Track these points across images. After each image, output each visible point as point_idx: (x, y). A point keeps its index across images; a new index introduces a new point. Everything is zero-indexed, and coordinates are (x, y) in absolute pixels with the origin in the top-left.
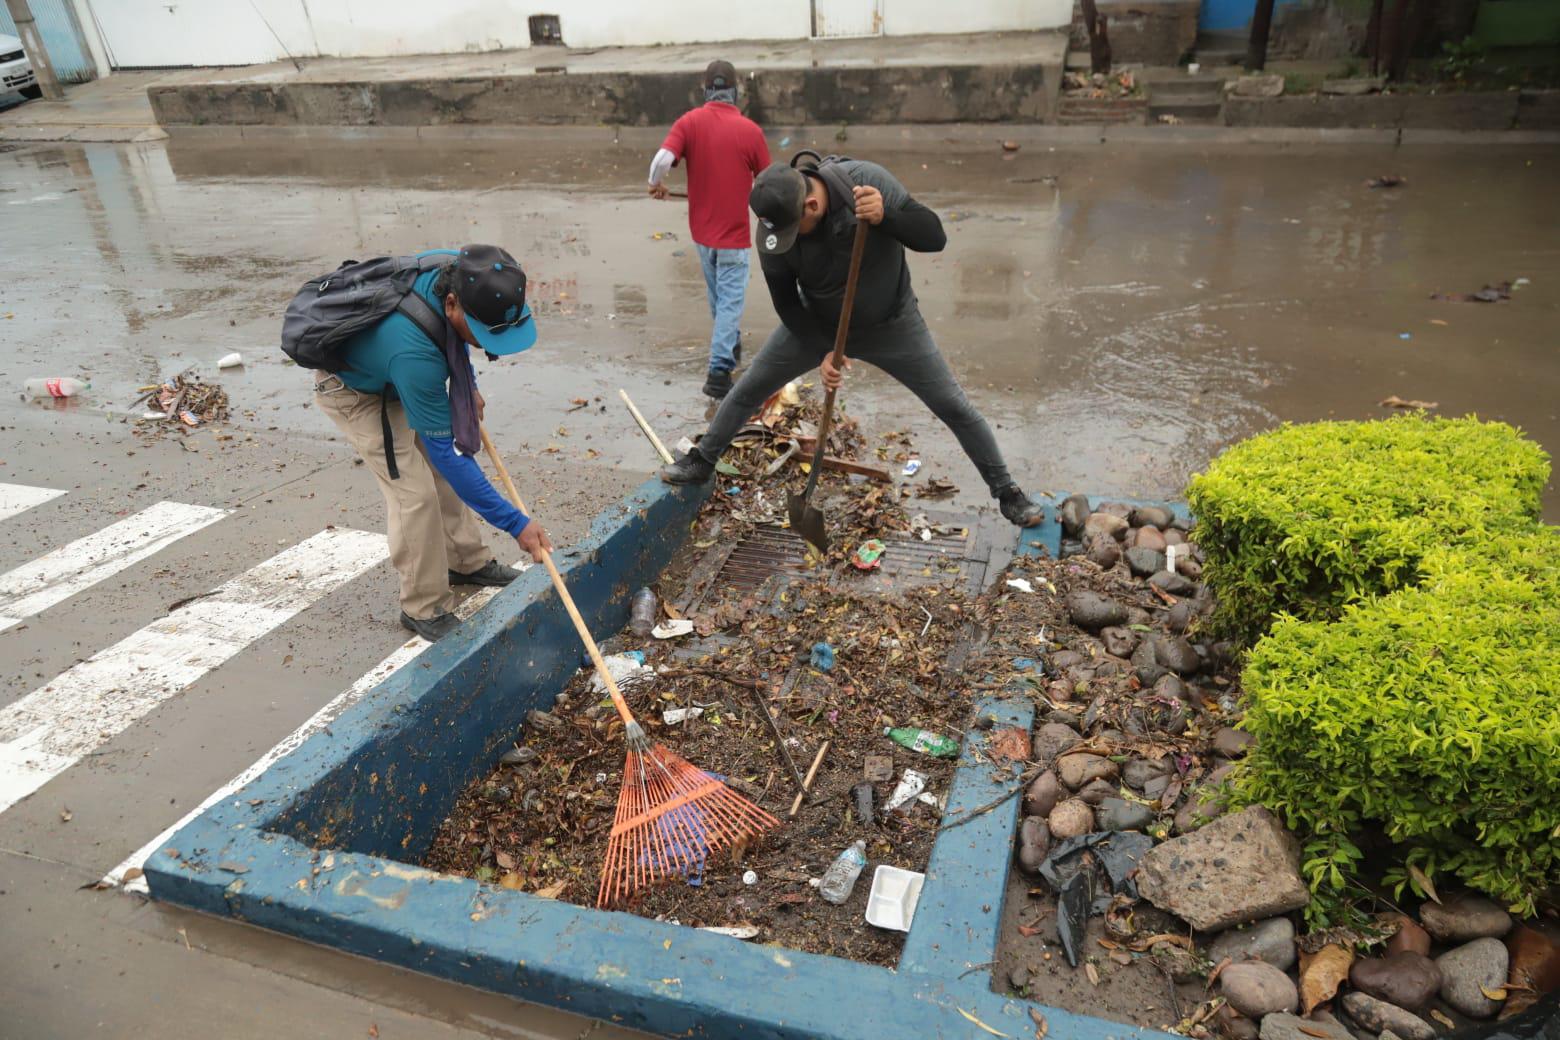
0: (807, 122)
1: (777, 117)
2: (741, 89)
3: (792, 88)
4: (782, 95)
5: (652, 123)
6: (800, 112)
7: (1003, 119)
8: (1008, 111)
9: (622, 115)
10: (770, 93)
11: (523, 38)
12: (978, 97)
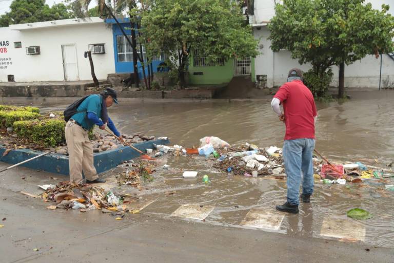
0: (39, 97)
1: (34, 96)
2: (27, 90)
3: (36, 89)
4: (34, 91)
5: (11, 96)
6: (38, 94)
7: (75, 96)
8: (75, 94)
9: (5, 95)
10: (32, 90)
11: (6, 80)
12: (70, 91)
